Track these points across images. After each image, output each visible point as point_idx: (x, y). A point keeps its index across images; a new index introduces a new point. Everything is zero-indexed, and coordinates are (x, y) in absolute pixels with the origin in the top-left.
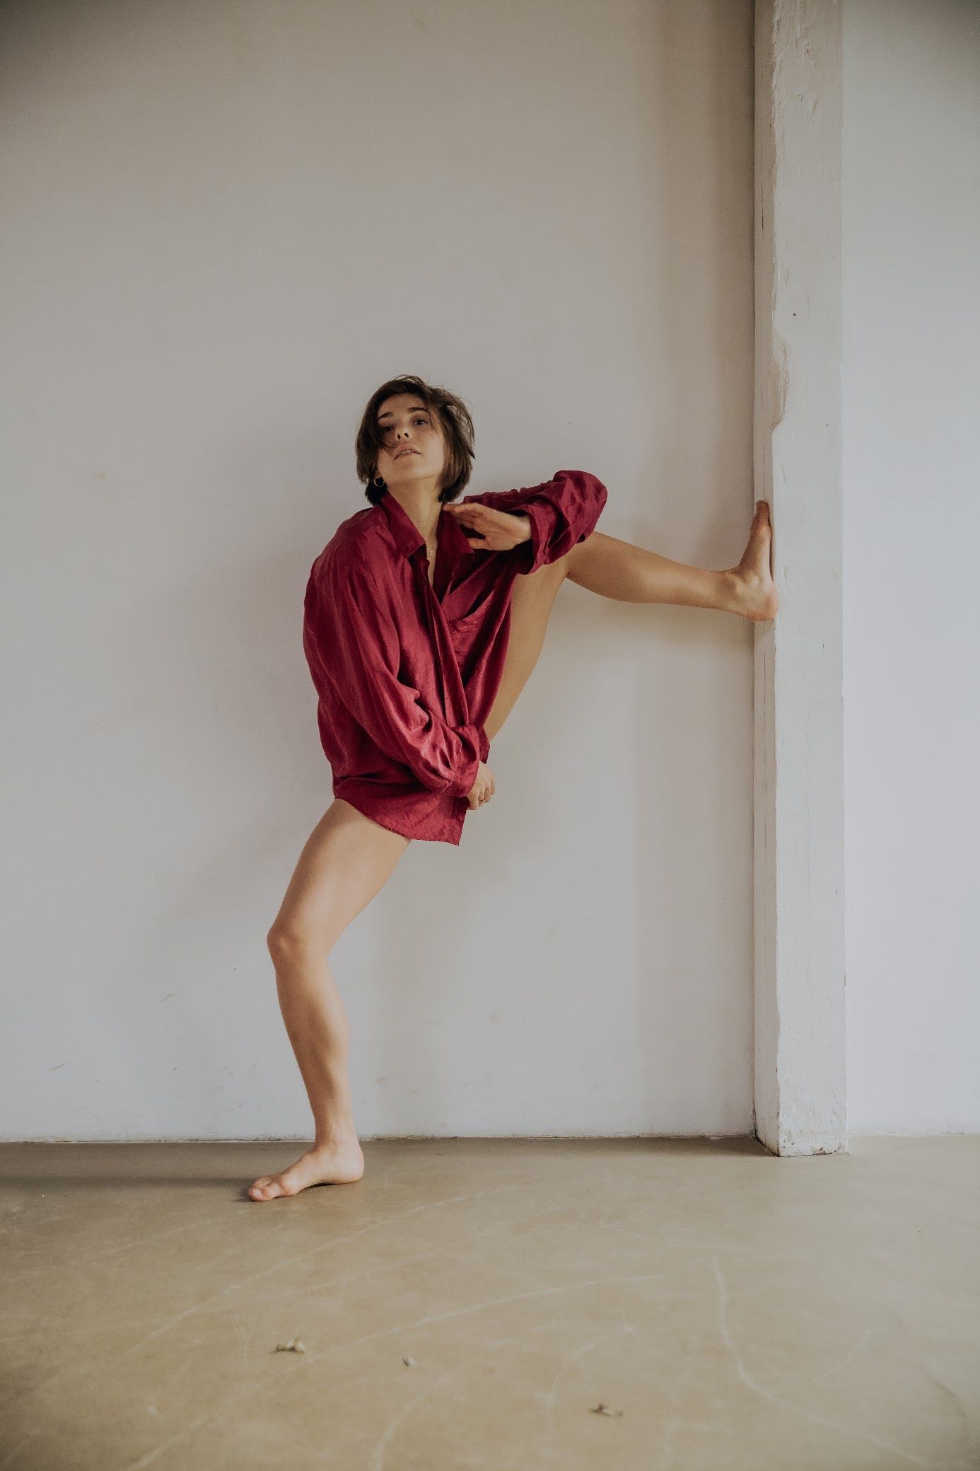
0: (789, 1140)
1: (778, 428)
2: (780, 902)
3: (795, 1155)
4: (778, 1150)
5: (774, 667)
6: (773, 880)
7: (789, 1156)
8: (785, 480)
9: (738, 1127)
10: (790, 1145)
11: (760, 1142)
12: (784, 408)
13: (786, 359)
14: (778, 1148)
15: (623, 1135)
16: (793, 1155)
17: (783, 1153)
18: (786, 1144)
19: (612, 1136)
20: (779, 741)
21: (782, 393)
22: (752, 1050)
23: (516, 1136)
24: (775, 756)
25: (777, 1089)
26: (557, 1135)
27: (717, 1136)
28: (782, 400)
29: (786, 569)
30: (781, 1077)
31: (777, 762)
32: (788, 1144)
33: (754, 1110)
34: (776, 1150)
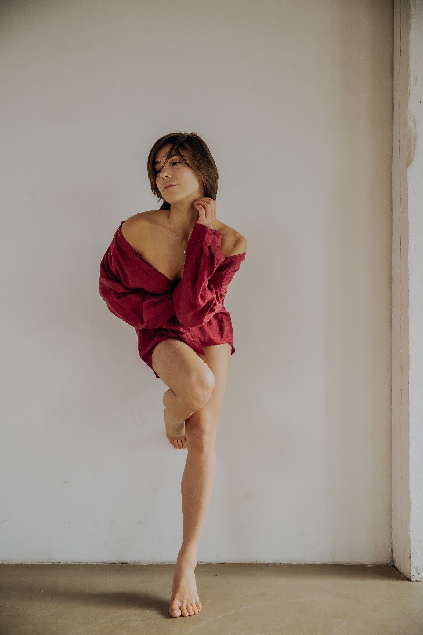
0: (416, 572)
1: (411, 166)
2: (411, 435)
3: (420, 580)
4: (410, 578)
5: (408, 301)
6: (407, 423)
7: (416, 581)
8: (414, 195)
9: (382, 558)
10: (418, 575)
11: (397, 569)
12: (414, 155)
13: (415, 127)
14: (410, 576)
15: (318, 563)
16: (419, 580)
17: (413, 579)
18: (415, 574)
19: (311, 563)
20: (411, 344)
21: (413, 146)
22: (391, 516)
23: (258, 563)
24: (408, 352)
25: (410, 542)
26: (281, 562)
27: (371, 564)
28: (413, 151)
29: (415, 246)
30: (412, 535)
31: (410, 356)
32: (416, 574)
33: (392, 550)
34: (408, 577)
